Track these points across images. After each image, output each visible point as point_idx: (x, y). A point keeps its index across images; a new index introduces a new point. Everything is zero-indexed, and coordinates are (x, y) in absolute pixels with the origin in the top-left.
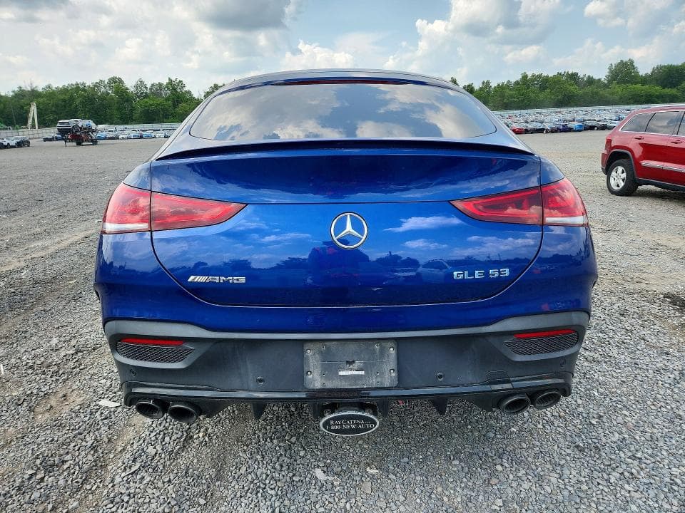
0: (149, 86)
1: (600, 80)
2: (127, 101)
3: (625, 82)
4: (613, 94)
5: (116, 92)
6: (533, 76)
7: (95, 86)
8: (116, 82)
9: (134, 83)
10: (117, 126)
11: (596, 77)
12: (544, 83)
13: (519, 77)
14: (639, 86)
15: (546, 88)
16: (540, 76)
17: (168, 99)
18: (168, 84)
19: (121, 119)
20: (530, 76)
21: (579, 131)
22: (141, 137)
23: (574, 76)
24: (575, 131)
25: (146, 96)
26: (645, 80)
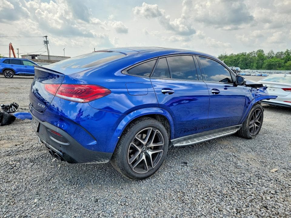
0: (275, 53)
2: (262, 60)
5: (258, 56)
7: (250, 53)
8: (261, 52)
9: (268, 52)
10: (253, 70)
17: (283, 59)
18: (286, 52)
19: (257, 67)
22: (261, 76)
25: (273, 57)
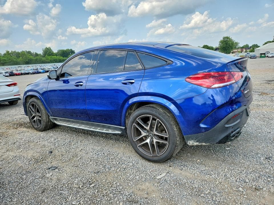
1: (40, 54)
3: (50, 55)
4: (47, 59)
6: (12, 51)
11: (39, 53)
12: (18, 55)
13: (5, 52)
14: (55, 57)
15: (19, 57)
16: (15, 52)
20: (10, 52)
21: (44, 73)
23: (29, 52)
24: (42, 73)
26: (56, 55)
